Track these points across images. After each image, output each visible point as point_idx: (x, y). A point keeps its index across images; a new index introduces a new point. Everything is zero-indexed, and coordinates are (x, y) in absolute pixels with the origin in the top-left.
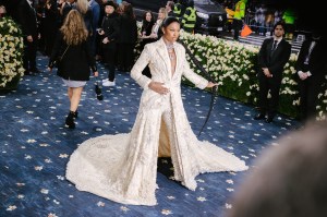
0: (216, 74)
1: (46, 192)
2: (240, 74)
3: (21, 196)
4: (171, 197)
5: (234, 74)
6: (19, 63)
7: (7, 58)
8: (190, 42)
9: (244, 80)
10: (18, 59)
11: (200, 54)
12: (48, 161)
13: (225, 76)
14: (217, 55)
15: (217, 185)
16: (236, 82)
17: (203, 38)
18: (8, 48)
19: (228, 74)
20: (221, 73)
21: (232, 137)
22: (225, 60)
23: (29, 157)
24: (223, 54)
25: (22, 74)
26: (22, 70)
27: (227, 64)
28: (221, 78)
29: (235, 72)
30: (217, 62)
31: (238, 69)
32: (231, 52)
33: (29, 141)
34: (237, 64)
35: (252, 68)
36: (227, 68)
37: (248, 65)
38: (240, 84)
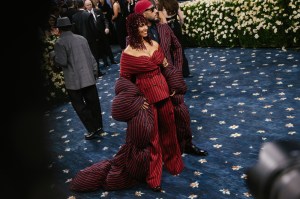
0: (249, 29)
2: (273, 21)
4: (237, 154)
5: (266, 24)
8: (216, 6)
9: (277, 26)
11: (229, 15)
13: (258, 28)
14: (245, 11)
15: (278, 133)
16: (271, 30)
19: (261, 25)
20: (253, 26)
21: (280, 83)
22: (254, 13)
23: (105, 148)
24: (251, 8)
27: (258, 16)
28: (254, 31)
30: (247, 17)
31: (270, 18)
32: (258, 4)
33: (102, 135)
34: (267, 13)
35: (283, 12)
36: (258, 20)
37: (278, 11)
38: (276, 31)
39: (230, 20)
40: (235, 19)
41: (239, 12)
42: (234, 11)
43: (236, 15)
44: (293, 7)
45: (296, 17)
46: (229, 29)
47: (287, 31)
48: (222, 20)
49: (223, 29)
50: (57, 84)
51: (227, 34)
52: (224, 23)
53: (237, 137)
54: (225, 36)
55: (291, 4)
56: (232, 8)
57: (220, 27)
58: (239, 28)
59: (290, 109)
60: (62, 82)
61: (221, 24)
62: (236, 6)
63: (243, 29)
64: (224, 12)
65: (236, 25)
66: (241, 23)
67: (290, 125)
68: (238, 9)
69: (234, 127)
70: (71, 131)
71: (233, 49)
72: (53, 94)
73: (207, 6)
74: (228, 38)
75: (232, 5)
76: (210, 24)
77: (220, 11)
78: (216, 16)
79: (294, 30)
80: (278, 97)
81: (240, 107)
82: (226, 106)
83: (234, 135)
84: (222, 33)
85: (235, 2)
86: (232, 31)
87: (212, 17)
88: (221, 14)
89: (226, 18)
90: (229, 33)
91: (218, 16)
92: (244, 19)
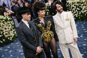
39: (79, 9)
40: (81, 9)
41: (83, 6)
42: (81, 5)
43: (82, 7)
46: (79, 13)
48: (76, 9)
49: (76, 13)
50: (6, 36)
51: (78, 15)
52: (76, 10)
54: (77, 16)
56: (80, 4)
57: (75, 12)
58: (83, 12)
60: (8, 35)
61: (75, 11)
62: (81, 4)
63: (85, 13)
64: (76, 6)
65: (82, 11)
66: (84, 10)
68: (82, 5)
70: (11, 56)
71: (80, 21)
72: (4, 40)
73: (69, 3)
74: (78, 17)
75: (80, 3)
77: (75, 5)
78: (73, 8)
84: (76, 14)
85: (81, 2)
86: (80, 14)
87: (71, 8)
88: (75, 7)
89: (77, 8)
90: (79, 14)
91: (74, 8)
92: (85, 8)
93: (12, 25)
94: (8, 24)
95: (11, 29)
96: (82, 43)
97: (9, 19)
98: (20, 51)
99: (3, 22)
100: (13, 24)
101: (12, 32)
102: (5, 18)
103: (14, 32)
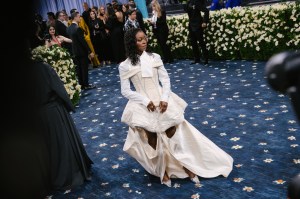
0: (250, 41)
1: (127, 186)
2: (274, 34)
3: (108, 194)
4: (239, 166)
5: (268, 36)
6: (75, 82)
7: (64, 80)
8: (216, 18)
9: (279, 39)
10: (73, 78)
11: (230, 27)
12: (121, 159)
13: (259, 40)
14: (246, 23)
15: (280, 145)
16: (272, 43)
17: (229, 11)
18: (63, 71)
19: (262, 38)
20: (254, 39)
21: (281, 96)
22: (256, 26)
23: (105, 159)
24: (252, 21)
25: (80, 90)
26: (79, 87)
27: (258, 29)
28: (255, 43)
29: (269, 34)
30: (247, 30)
31: (271, 30)
32: (259, 16)
33: (101, 145)
34: (268, 26)
35: (285, 25)
36: (259, 32)
37: (279, 23)
38: (277, 44)
39: (231, 32)
40: (236, 31)
41: (240, 24)
42: (234, 23)
43: (237, 27)
44: (295, 20)
45: (297, 30)
46: (230, 41)
47: (288, 44)
48: (223, 33)
49: (224, 41)
51: (227, 47)
52: (224, 35)
53: (239, 150)
54: (225, 49)
55: (292, 17)
56: (233, 20)
57: (221, 40)
58: (240, 40)
59: (292, 122)
61: (221, 36)
62: (236, 19)
63: (244, 41)
64: (224, 24)
65: (236, 37)
66: (242, 35)
67: (292, 138)
68: (238, 21)
69: (235, 139)
71: (234, 61)
74: (229, 51)
75: (232, 17)
76: (211, 37)
77: (221, 23)
78: (216, 28)
79: (296, 43)
80: (280, 110)
81: (241, 119)
82: (227, 118)
83: (236, 147)
84: (223, 45)
85: (235, 15)
86: (232, 43)
87: (212, 29)
88: (222, 27)
89: (227, 30)
90: (230, 45)
91: (219, 29)
92: (245, 31)
93: (69, 69)
94: (61, 66)
95: (68, 79)
96: (236, 111)
97: (62, 54)
98: (90, 130)
99: (49, 61)
100: (72, 66)
101: (70, 85)
102: (52, 52)
103: (74, 85)
